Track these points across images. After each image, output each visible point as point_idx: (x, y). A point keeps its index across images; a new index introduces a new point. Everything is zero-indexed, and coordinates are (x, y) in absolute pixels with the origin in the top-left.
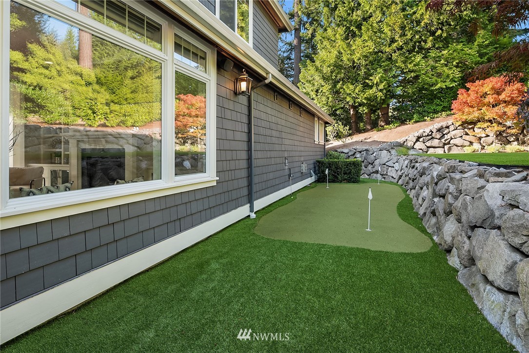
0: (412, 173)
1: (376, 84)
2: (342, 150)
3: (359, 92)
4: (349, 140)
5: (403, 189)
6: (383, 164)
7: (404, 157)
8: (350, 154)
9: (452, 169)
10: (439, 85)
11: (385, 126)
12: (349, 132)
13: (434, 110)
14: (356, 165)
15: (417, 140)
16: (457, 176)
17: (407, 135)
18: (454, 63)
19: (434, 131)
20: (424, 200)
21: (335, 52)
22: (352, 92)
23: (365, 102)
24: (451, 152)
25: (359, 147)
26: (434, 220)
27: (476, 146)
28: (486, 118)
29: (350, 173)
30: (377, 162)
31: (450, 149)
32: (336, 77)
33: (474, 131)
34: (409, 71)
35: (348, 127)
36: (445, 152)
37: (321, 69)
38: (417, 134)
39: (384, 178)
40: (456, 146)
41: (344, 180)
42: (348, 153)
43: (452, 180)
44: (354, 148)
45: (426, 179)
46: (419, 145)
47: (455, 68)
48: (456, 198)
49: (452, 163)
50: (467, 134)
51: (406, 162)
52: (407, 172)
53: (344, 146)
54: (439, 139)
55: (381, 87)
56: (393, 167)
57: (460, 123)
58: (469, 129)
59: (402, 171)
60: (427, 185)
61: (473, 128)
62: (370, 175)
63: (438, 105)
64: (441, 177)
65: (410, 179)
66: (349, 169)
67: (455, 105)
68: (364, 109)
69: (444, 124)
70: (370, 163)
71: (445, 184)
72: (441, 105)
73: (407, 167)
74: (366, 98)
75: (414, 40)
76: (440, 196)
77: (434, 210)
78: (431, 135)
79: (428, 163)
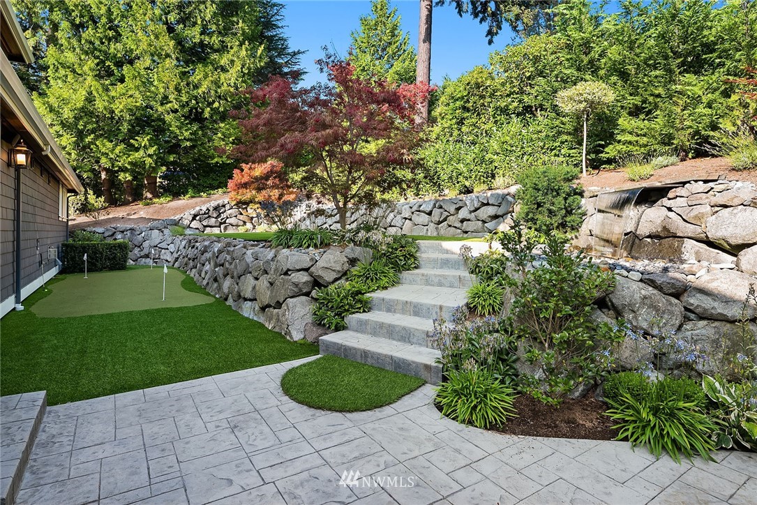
0: (191, 253)
1: (144, 147)
2: (94, 229)
3: (120, 152)
4: (103, 217)
5: (181, 271)
6: (155, 246)
7: (181, 238)
8: (106, 234)
9: (229, 245)
10: (216, 160)
11: (155, 200)
12: (104, 204)
13: (210, 184)
14: (123, 247)
15: (194, 219)
16: (232, 249)
17: (181, 212)
18: (231, 139)
19: (211, 209)
20: (206, 273)
21: (82, 93)
22: (108, 152)
23: (129, 167)
24: (227, 232)
25: (120, 226)
26: (216, 285)
27: (249, 226)
28: (257, 200)
29: (114, 258)
30: (146, 244)
31: (226, 228)
32: (85, 126)
33: (247, 211)
34: (185, 139)
35: (103, 198)
36: (221, 232)
37: (58, 111)
38: (193, 212)
39: (156, 262)
40: (232, 225)
41: (105, 268)
42: (103, 233)
43: (228, 253)
44: (112, 226)
45: (208, 255)
46: (195, 224)
47: (231, 145)
48: (231, 264)
49: (229, 240)
50: (241, 214)
51: (184, 243)
52: (186, 253)
53: (97, 223)
54: (216, 218)
55: (151, 151)
56: (167, 249)
57: (234, 203)
58: (243, 209)
59: (179, 253)
60: (209, 260)
61: (246, 208)
62: (136, 260)
63: (214, 180)
64: (220, 252)
65: (189, 259)
66: (114, 253)
67: (231, 184)
68: (127, 175)
69: (220, 202)
70: (136, 246)
71: (224, 255)
72: (217, 180)
73: (185, 248)
74: (130, 163)
75: (191, 105)
76: (220, 265)
77: (216, 277)
78: (208, 213)
79: (209, 242)
